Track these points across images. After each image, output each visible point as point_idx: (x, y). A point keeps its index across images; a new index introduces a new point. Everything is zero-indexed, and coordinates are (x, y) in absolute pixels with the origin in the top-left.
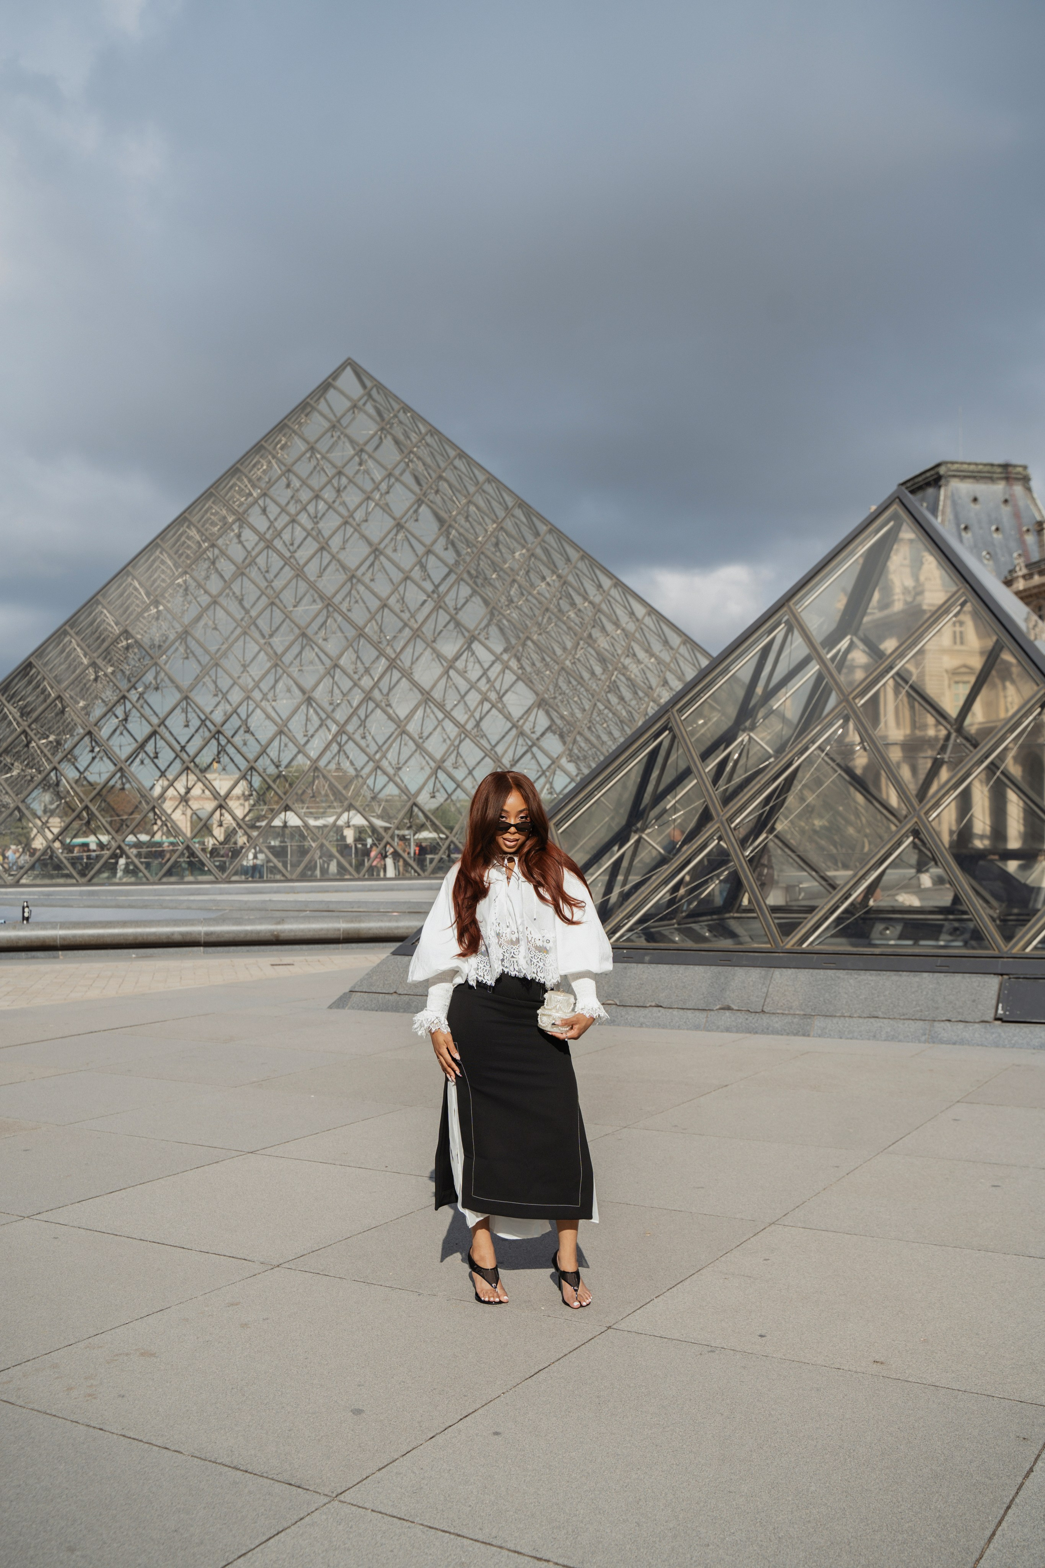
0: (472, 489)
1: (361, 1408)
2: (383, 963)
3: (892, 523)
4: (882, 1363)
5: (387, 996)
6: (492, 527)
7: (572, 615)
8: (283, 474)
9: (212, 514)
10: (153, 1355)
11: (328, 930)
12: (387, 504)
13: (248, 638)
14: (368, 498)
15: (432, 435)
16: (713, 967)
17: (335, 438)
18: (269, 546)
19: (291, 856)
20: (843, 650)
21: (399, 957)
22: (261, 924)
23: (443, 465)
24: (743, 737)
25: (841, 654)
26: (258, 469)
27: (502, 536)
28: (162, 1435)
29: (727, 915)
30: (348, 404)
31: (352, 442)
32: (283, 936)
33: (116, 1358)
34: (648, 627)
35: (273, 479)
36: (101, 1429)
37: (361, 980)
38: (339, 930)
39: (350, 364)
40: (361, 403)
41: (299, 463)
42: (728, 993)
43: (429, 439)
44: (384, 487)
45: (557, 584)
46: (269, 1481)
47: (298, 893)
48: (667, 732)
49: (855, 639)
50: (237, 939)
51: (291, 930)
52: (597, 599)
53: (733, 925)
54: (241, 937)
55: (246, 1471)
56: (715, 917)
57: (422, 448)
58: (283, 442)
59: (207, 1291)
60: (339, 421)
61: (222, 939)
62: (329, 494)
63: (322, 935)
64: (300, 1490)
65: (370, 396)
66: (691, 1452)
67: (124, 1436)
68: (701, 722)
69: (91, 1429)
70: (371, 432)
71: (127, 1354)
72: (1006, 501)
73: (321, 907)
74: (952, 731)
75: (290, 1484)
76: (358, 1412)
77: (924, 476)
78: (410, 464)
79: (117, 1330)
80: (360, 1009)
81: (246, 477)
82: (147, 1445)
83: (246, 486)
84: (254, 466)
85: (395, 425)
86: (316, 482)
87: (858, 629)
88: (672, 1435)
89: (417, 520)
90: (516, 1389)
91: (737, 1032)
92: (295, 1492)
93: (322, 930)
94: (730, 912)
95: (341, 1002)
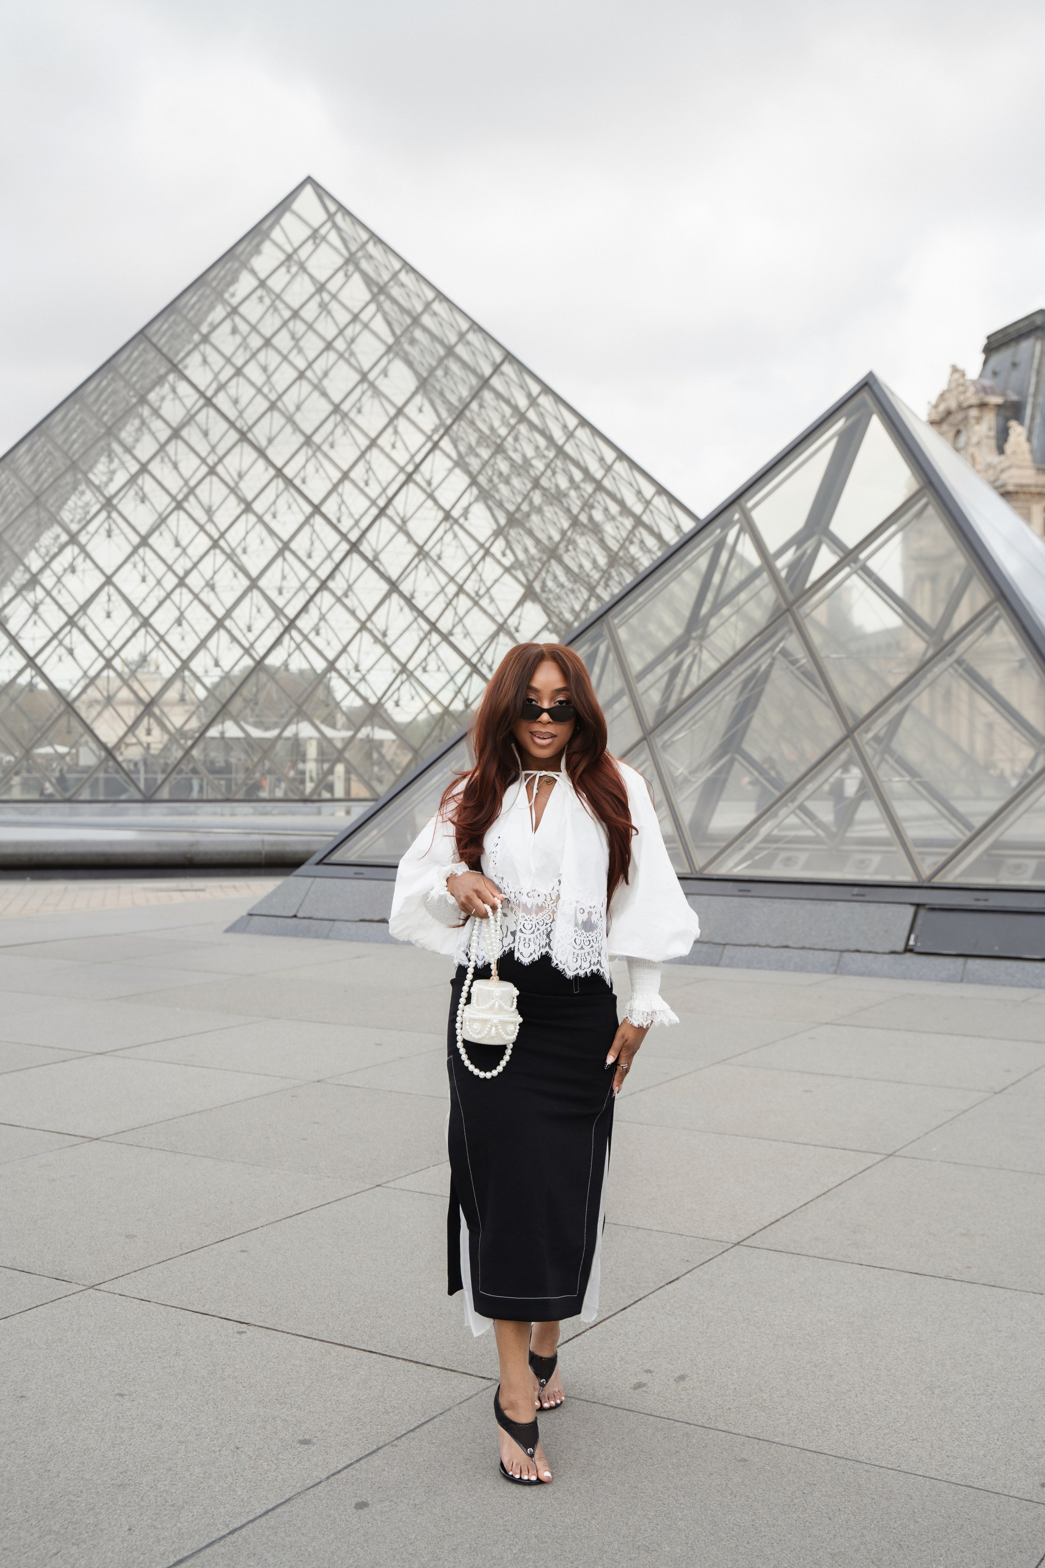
0: (453, 339)
8: (227, 317)
12: (352, 355)
14: (329, 347)
15: (406, 273)
17: (291, 274)
18: (209, 402)
23: (419, 309)
30: (307, 231)
31: (311, 278)
35: (216, 322)
39: (310, 183)
40: (323, 231)
43: (402, 277)
44: (348, 333)
52: (599, 474)
60: (296, 251)
62: (282, 342)
65: (333, 223)
70: (335, 267)
81: (184, 319)
84: (193, 306)
85: (363, 259)
87: (826, 528)
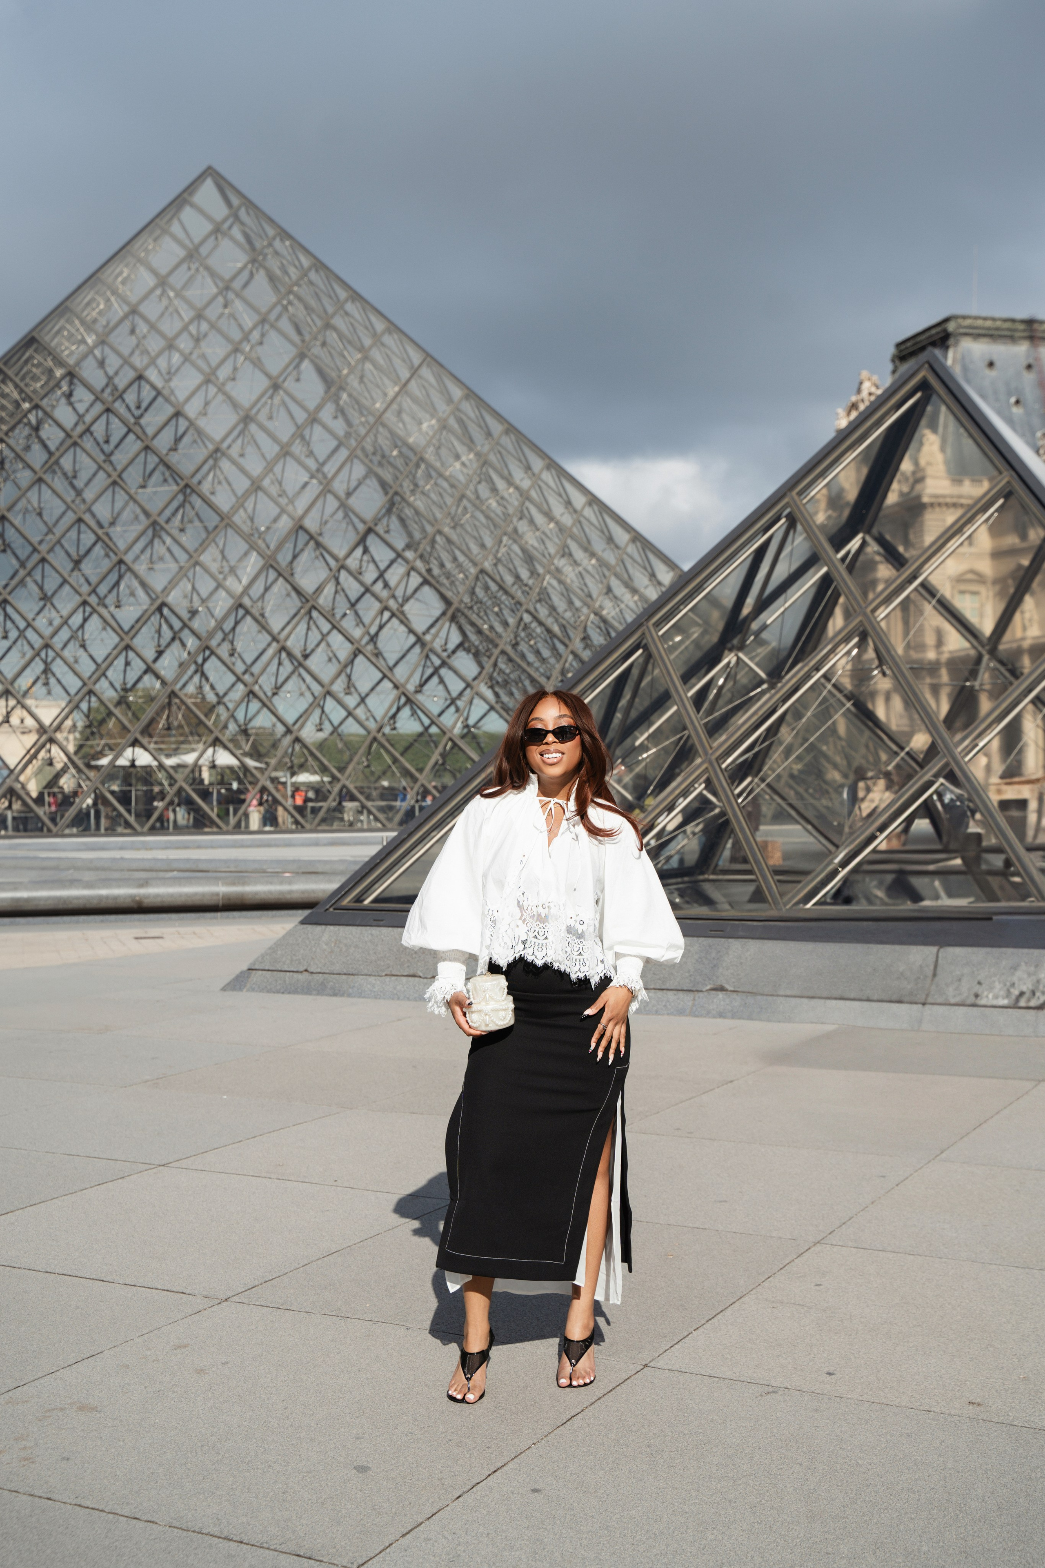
0: (367, 342)
1: (365, 1464)
2: (289, 934)
3: (918, 395)
4: (979, 1405)
5: (295, 975)
6: (392, 390)
7: (493, 503)
8: (126, 317)
9: (33, 365)
10: (94, 1409)
11: (203, 895)
12: (259, 359)
13: (83, 527)
14: (236, 350)
15: (317, 271)
16: (701, 939)
17: (192, 272)
18: (108, 409)
19: (136, 804)
20: (853, 551)
21: (309, 927)
22: (119, 887)
23: (330, 310)
24: (729, 658)
25: (850, 556)
26: (94, 309)
27: (407, 403)
28: (128, 1504)
29: (701, 877)
30: (209, 227)
31: (213, 274)
32: (147, 902)
33: (48, 1414)
34: (588, 520)
35: (112, 324)
36: (49, 1499)
37: (263, 956)
38: (217, 894)
39: (211, 174)
40: (226, 226)
41: (146, 302)
42: (721, 970)
43: (313, 275)
44: (256, 335)
45: (475, 465)
46: (271, 1552)
47: (151, 849)
48: (640, 651)
49: (868, 539)
50: (88, 906)
51: (157, 895)
52: (526, 484)
53: (710, 890)
54: (94, 904)
55: (241, 1542)
56: (686, 879)
57: (304, 287)
58: (125, 275)
59: (144, 1332)
60: (197, 248)
61: (70, 906)
62: (184, 343)
63: (197, 901)
64: (311, 1562)
65: (237, 218)
66: (772, 1508)
67: (79, 1506)
68: (678, 639)
69: (37, 1499)
70: (239, 265)
71: (62, 1409)
72: (1029, 367)
73: (188, 866)
74: (984, 652)
75: (298, 1556)
76: (362, 1469)
77: (927, 334)
78: (290, 308)
79: (42, 1381)
80: (261, 991)
81: (78, 318)
82: (111, 1516)
83: (78, 330)
84: (88, 304)
85: (269, 257)
86: (170, 327)
87: (871, 526)
88: (745, 1489)
89: (298, 380)
90: (548, 1438)
91: (733, 1017)
92: (306, 1565)
93: (196, 894)
94: (703, 873)
95: (238, 983)
